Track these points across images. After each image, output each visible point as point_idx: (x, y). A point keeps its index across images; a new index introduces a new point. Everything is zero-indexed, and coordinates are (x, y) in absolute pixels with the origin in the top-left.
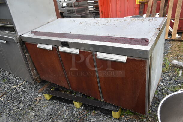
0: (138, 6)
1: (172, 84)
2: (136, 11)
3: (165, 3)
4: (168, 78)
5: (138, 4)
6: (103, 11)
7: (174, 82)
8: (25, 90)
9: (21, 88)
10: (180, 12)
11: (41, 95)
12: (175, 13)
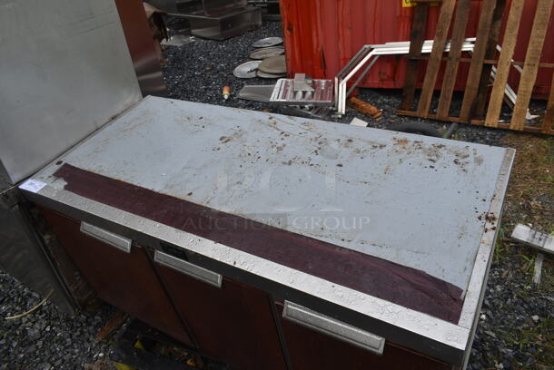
0: (408, 14)
1: (513, 310)
2: (401, 29)
3: (495, 11)
4: (499, 288)
5: (409, 5)
6: (295, 23)
7: (518, 306)
8: (52, 331)
9: (37, 325)
10: (542, 44)
11: (105, 352)
12: (527, 47)
